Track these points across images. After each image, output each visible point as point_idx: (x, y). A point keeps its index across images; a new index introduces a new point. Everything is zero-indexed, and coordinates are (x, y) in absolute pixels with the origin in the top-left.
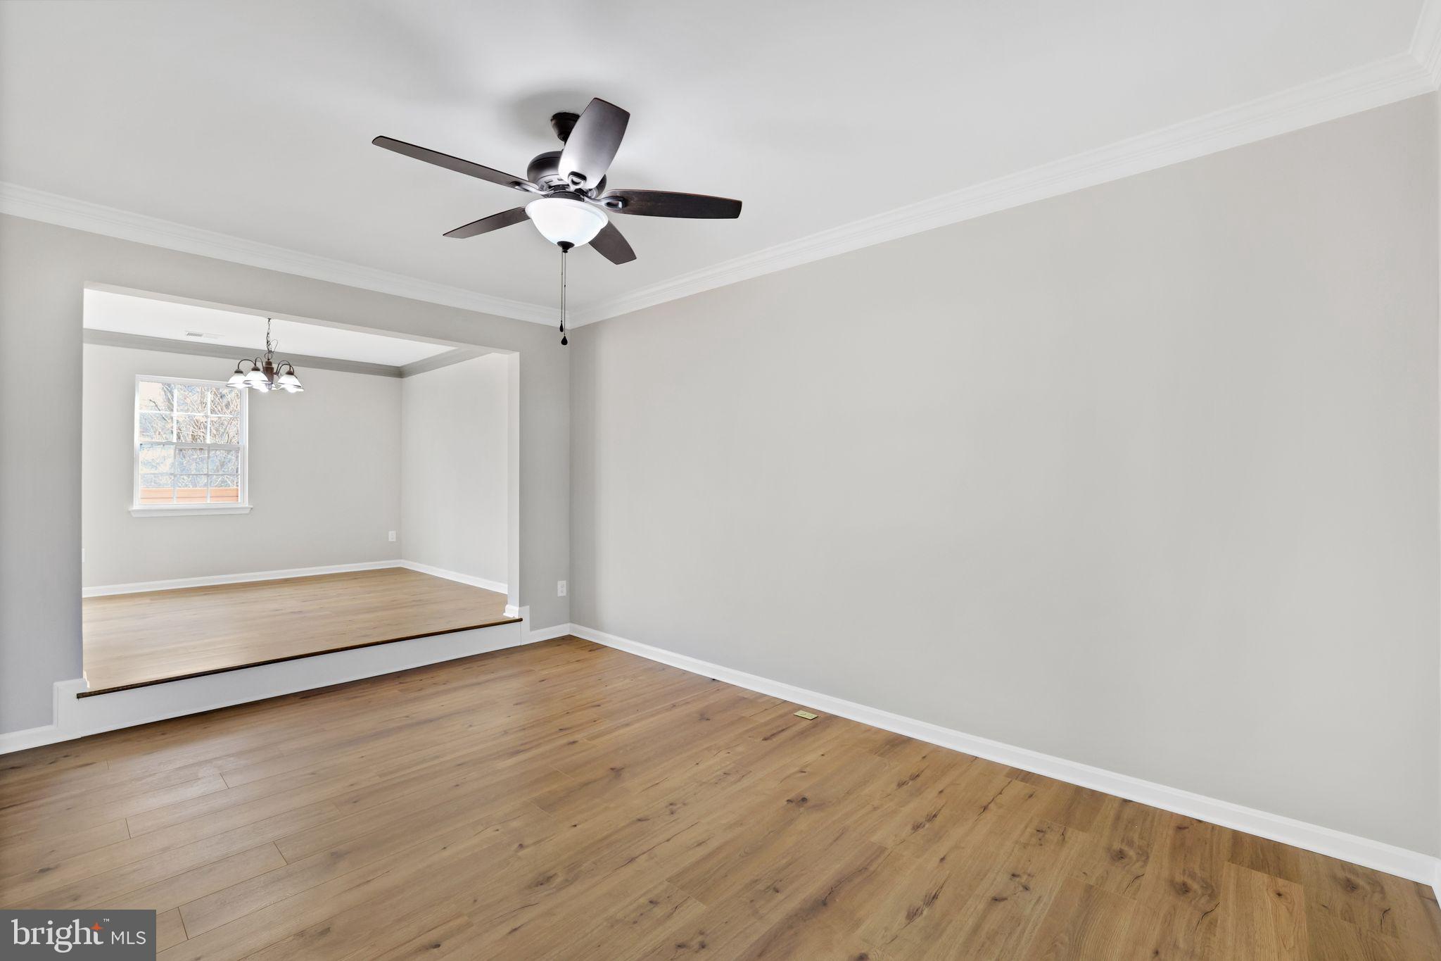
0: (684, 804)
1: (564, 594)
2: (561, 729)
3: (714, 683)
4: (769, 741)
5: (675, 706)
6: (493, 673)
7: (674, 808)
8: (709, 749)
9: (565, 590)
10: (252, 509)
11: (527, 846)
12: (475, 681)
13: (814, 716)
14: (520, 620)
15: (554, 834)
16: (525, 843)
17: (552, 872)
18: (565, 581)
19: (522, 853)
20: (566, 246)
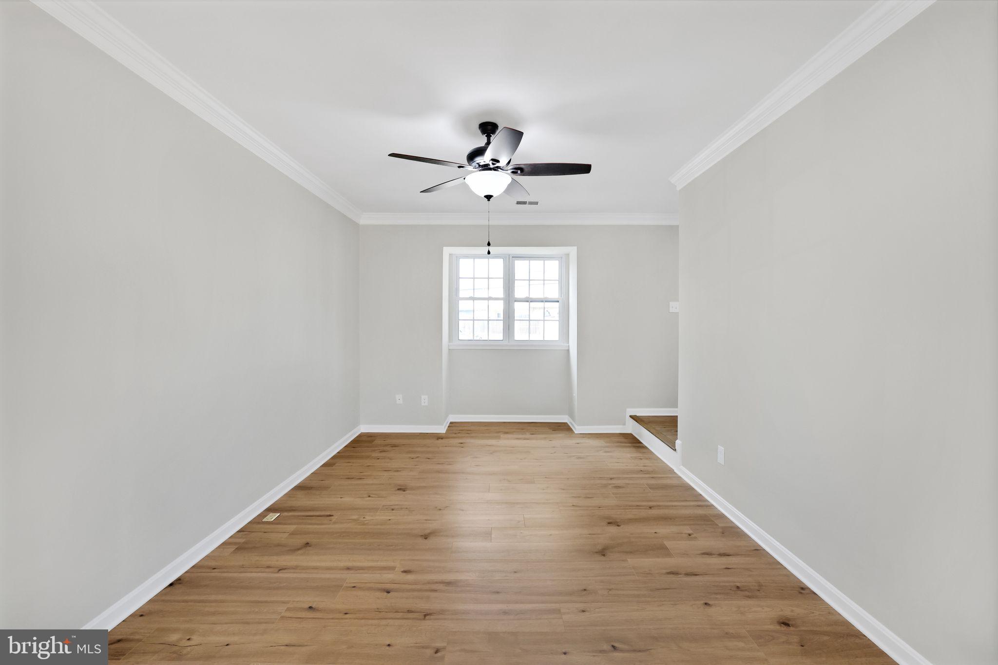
20: (489, 197)
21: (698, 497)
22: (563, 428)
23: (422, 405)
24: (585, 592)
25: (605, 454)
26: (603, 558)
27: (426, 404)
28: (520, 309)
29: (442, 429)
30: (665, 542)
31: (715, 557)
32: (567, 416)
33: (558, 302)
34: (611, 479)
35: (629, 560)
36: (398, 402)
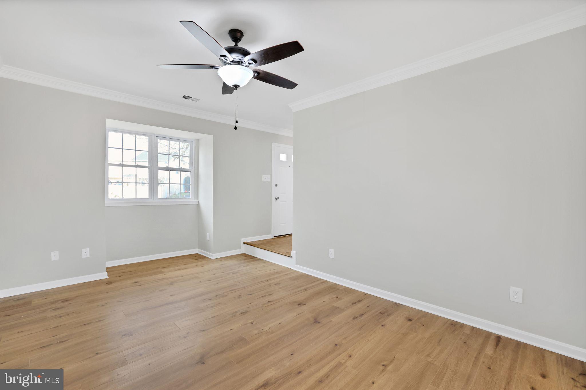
11: (250, 323)
15: (239, 327)
16: (250, 324)
17: (240, 315)
19: (251, 321)
21: (316, 279)
22: (198, 257)
23: (83, 257)
24: (338, 347)
25: (245, 268)
26: (320, 325)
27: (88, 256)
28: (162, 175)
29: (104, 276)
30: (333, 305)
31: (358, 304)
32: (197, 249)
33: (190, 171)
34: (268, 281)
35: (332, 320)
36: (53, 259)
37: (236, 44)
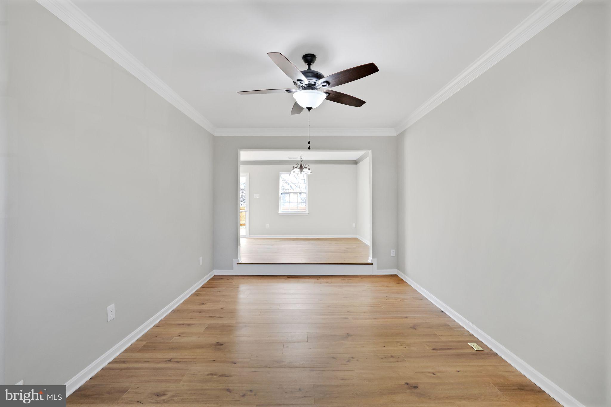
0: (357, 360)
1: (394, 255)
2: (348, 312)
3: (442, 313)
4: (435, 351)
5: (407, 317)
6: (350, 283)
7: (352, 359)
8: (398, 342)
9: (394, 253)
10: (309, 214)
12: (341, 285)
13: (482, 349)
14: (372, 264)
18: (395, 250)
20: (309, 109)
37: (309, 68)
